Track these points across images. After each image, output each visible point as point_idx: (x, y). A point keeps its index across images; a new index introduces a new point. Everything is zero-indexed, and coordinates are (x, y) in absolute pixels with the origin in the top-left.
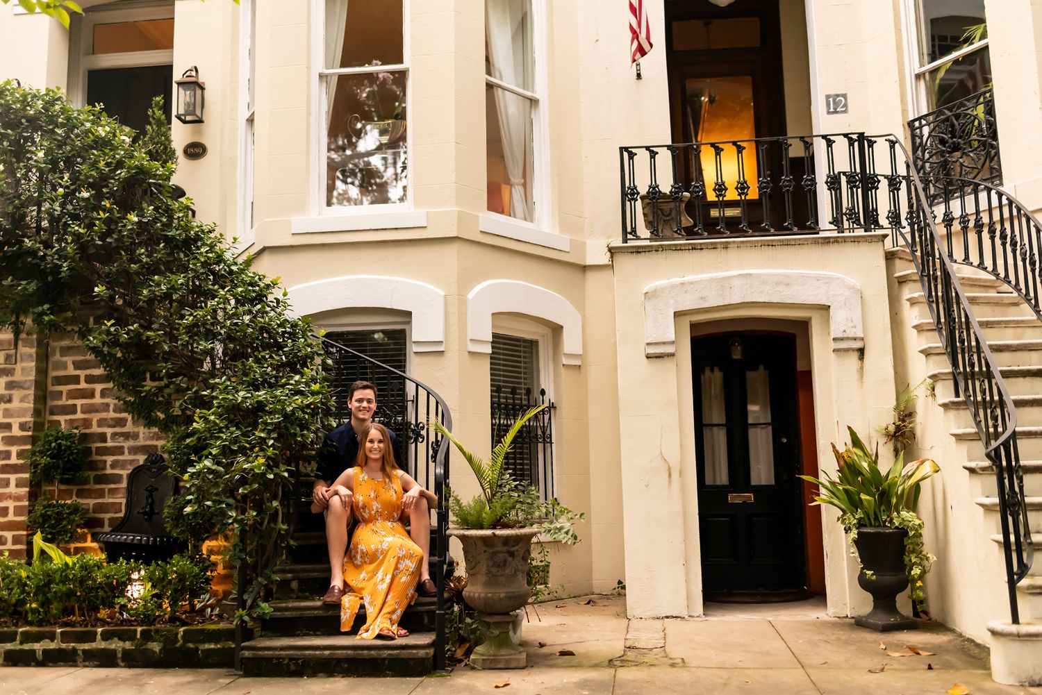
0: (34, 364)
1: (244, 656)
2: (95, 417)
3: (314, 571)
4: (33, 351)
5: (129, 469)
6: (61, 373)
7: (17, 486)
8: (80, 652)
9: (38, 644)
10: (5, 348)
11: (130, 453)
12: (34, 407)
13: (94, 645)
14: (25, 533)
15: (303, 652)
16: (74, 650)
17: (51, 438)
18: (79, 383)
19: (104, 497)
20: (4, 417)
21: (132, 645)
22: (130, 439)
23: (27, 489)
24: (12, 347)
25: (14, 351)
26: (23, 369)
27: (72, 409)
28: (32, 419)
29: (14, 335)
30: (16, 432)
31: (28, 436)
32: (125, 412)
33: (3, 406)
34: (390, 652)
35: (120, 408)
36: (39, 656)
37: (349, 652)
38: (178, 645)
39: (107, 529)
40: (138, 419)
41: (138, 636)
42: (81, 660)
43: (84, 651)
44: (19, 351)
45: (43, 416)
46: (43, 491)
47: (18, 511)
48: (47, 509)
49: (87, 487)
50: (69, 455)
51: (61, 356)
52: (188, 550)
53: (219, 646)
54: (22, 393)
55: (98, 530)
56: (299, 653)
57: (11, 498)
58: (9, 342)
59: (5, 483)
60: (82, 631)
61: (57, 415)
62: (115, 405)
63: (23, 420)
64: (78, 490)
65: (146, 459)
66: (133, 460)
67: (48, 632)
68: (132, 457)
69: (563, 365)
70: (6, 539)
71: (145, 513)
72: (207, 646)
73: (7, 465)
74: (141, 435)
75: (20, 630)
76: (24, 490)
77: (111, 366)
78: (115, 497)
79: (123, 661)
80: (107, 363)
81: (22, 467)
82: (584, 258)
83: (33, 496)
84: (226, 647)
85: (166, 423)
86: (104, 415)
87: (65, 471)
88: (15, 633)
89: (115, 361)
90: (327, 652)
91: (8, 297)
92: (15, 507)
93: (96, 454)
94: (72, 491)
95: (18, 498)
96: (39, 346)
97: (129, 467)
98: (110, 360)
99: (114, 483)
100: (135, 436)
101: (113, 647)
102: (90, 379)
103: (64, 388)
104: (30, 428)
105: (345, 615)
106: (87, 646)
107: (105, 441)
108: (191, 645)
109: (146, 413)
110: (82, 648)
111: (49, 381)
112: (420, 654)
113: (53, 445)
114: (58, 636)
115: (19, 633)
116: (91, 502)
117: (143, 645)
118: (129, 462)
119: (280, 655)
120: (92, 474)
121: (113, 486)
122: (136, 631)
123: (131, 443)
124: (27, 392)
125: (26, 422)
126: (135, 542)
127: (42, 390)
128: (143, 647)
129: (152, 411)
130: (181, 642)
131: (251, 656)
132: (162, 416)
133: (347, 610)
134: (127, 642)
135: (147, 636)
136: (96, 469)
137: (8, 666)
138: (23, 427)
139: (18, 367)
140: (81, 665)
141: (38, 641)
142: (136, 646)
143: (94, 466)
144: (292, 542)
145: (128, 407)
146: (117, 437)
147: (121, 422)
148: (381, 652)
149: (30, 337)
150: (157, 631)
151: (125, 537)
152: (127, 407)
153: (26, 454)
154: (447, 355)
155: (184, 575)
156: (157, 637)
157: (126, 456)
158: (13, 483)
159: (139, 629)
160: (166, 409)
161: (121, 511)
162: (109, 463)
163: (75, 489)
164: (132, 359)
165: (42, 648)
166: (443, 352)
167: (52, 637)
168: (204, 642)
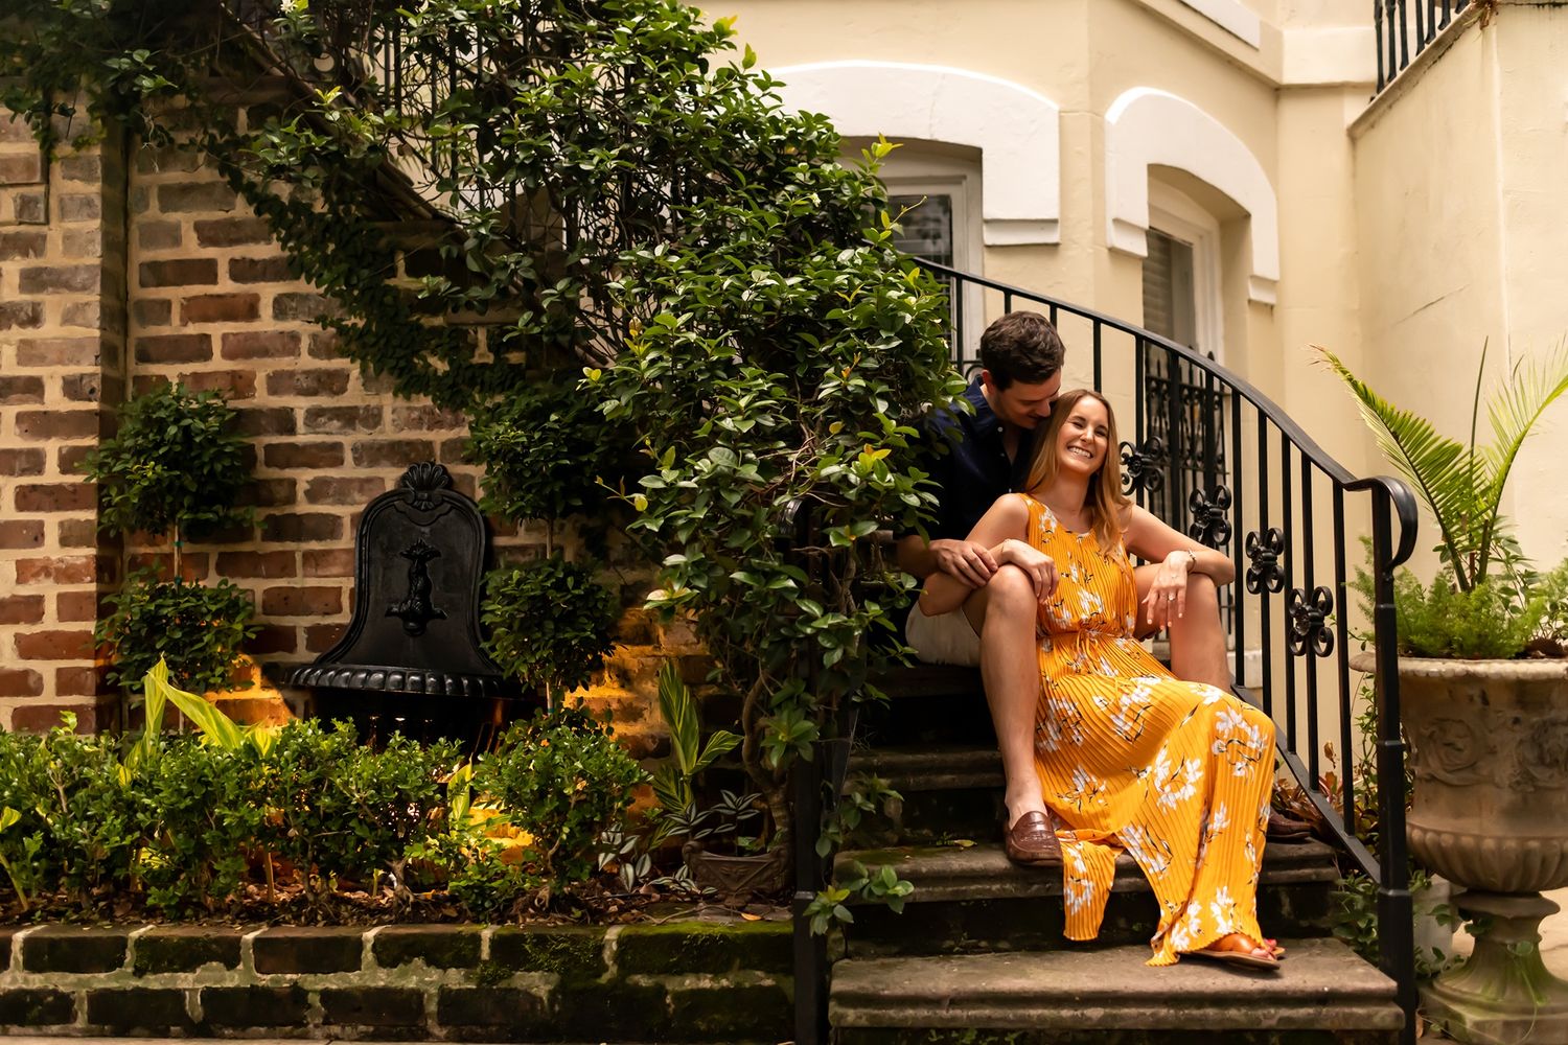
0: (96, 223)
1: (843, 1024)
2: (262, 370)
3: (942, 769)
4: (94, 189)
5: (360, 503)
6: (165, 254)
7: (65, 541)
8: (315, 999)
9: (190, 976)
10: (19, 180)
11: (358, 461)
12: (101, 337)
13: (354, 979)
14: (90, 663)
15: (1021, 1012)
16: (298, 994)
17: (162, 414)
18: (214, 280)
19: (293, 574)
20: (19, 363)
21: (467, 978)
22: (358, 426)
23: (92, 551)
24: (38, 179)
25: (41, 189)
26: (68, 238)
27: (200, 348)
28: (98, 369)
29: (41, 147)
30: (55, 400)
31: (89, 412)
32: (343, 354)
33: (16, 333)
34: (1285, 1012)
35: (328, 345)
36: (195, 1008)
37: (1163, 1011)
38: (604, 979)
39: (303, 654)
40: (378, 372)
41: (485, 953)
42: (319, 1020)
43: (326, 996)
44: (53, 190)
45: (121, 364)
46: (127, 559)
47: (69, 607)
48: (159, 601)
49: (246, 547)
50: (213, 459)
51: (164, 209)
52: (545, 711)
53: (724, 982)
54: (68, 299)
55: (279, 657)
56: (1010, 1013)
57: (48, 575)
58: (28, 165)
59: (32, 535)
60: (317, 940)
61: (158, 361)
62: (314, 336)
63: (73, 370)
64: (221, 555)
65: (404, 478)
66: (369, 480)
67: (217, 941)
68: (363, 472)
69: (1250, 301)
70: (40, 678)
71: (406, 616)
72: (689, 982)
73: (34, 487)
74: (388, 416)
75: (135, 934)
76: (84, 554)
77: (299, 237)
78: (320, 572)
79: (442, 1024)
80: (288, 229)
81: (75, 492)
82: (1280, 70)
83: (105, 569)
84: (747, 985)
85: (454, 385)
86: (284, 363)
87: (202, 501)
88: (122, 943)
89: (310, 225)
90: (1095, 1013)
91: (19, 46)
92: (61, 597)
93: (268, 464)
94: (206, 556)
95: (68, 574)
96: (107, 179)
97: (357, 497)
98: (297, 221)
99: (319, 538)
100: (373, 418)
101: (412, 983)
102: (243, 270)
103: (175, 294)
104: (92, 391)
105: (1079, 894)
106: (333, 982)
107: (292, 431)
108: (643, 981)
109: (399, 359)
110: (319, 987)
111: (134, 277)
112: (1376, 1020)
113: (172, 430)
114: (248, 954)
115: (130, 944)
116: (257, 587)
117: (502, 978)
118: (356, 485)
119: (954, 1019)
120: (259, 514)
121: (314, 545)
122: (476, 939)
123: (361, 435)
124: (82, 297)
125: (82, 376)
126: (409, 689)
127: (118, 296)
128: (503, 984)
129: (416, 353)
130: (613, 969)
131: (863, 1022)
132: (441, 366)
133: (1084, 882)
134: (452, 971)
135: (509, 952)
136: (270, 502)
137: (102, 1035)
138: (72, 388)
139: (55, 233)
140: (318, 1033)
141: (188, 966)
142: (482, 979)
143: (261, 493)
144: (876, 693)
145: (350, 343)
146: (323, 420)
147: (331, 382)
148: (1260, 1012)
149: (83, 152)
150: (541, 941)
151: (363, 675)
152: (348, 344)
153: (90, 457)
154: (1066, 252)
155: (606, 780)
156: (542, 958)
157: (349, 470)
158: (52, 534)
159: (487, 933)
160: (451, 349)
161: (339, 610)
162: (302, 488)
163: (213, 552)
164: (358, 220)
165: (201, 987)
166: (1056, 245)
167: (229, 954)
168: (679, 970)
